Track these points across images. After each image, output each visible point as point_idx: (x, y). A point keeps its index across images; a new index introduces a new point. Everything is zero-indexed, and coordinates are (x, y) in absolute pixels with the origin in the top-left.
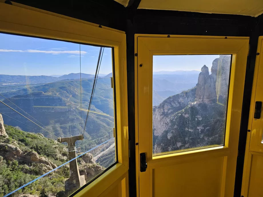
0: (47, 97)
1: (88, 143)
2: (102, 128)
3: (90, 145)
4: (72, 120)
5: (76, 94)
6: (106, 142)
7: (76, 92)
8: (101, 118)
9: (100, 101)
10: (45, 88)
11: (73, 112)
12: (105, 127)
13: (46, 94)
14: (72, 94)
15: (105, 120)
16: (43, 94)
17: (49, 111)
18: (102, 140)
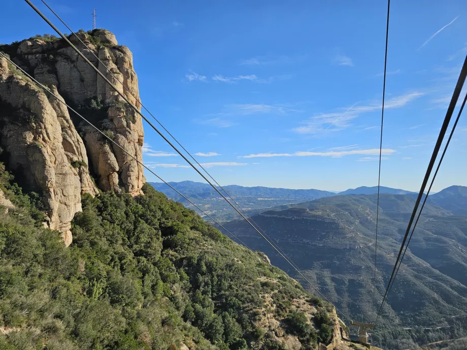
0: (313, 219)
1: (390, 330)
2: (431, 303)
3: (395, 338)
4: (357, 269)
5: (367, 220)
6: (439, 342)
7: (369, 215)
8: (425, 278)
9: (424, 239)
10: (313, 205)
11: (360, 253)
12: (436, 302)
13: (313, 213)
14: (359, 218)
15: (438, 286)
16: (307, 212)
17: (313, 243)
18: (430, 334)
